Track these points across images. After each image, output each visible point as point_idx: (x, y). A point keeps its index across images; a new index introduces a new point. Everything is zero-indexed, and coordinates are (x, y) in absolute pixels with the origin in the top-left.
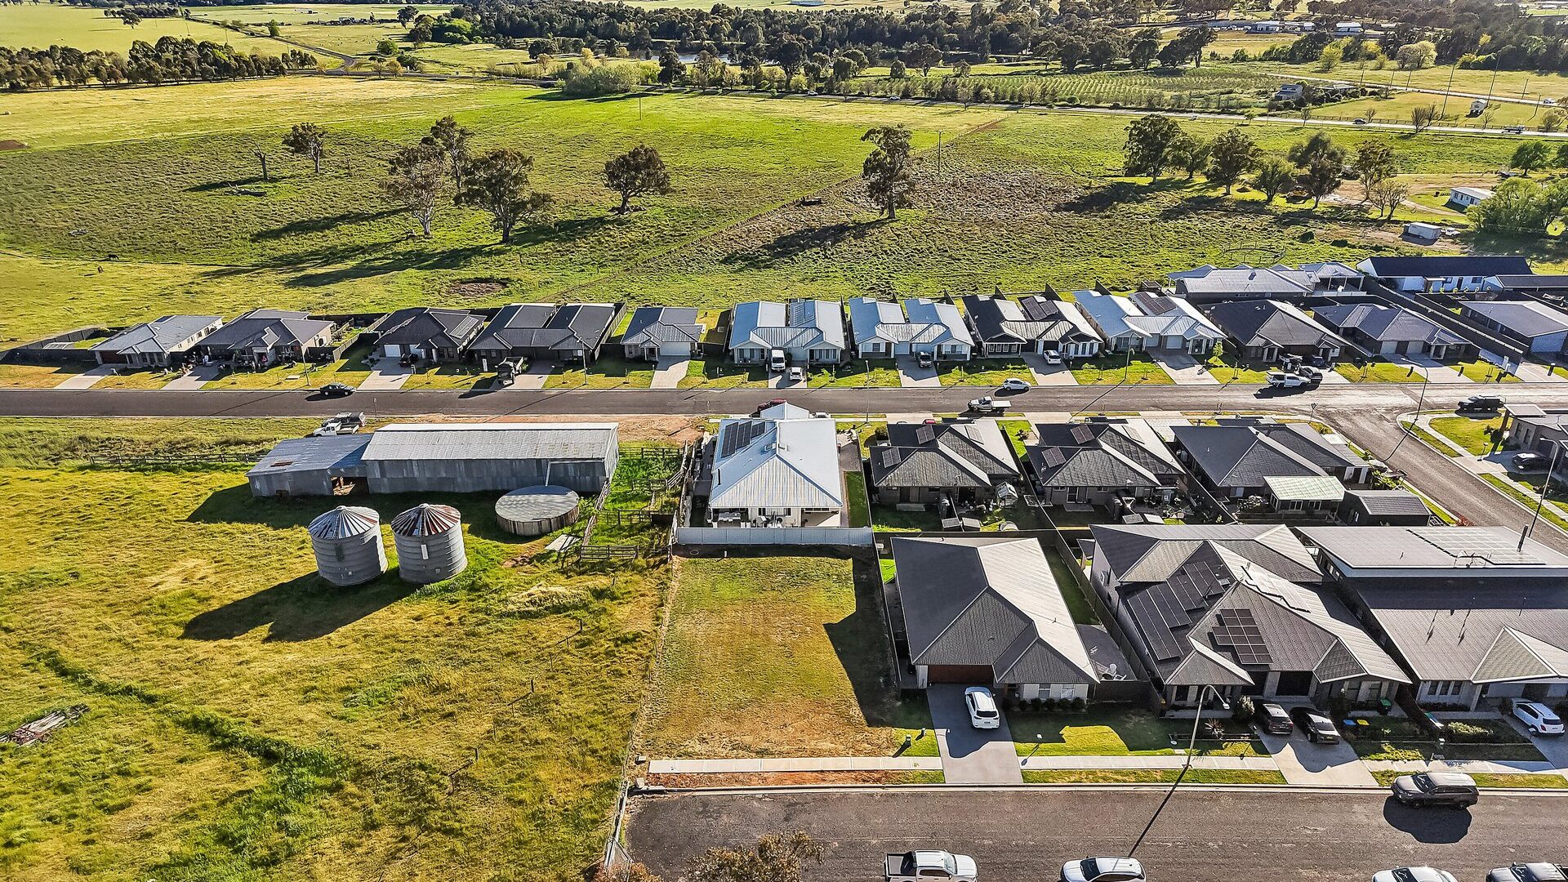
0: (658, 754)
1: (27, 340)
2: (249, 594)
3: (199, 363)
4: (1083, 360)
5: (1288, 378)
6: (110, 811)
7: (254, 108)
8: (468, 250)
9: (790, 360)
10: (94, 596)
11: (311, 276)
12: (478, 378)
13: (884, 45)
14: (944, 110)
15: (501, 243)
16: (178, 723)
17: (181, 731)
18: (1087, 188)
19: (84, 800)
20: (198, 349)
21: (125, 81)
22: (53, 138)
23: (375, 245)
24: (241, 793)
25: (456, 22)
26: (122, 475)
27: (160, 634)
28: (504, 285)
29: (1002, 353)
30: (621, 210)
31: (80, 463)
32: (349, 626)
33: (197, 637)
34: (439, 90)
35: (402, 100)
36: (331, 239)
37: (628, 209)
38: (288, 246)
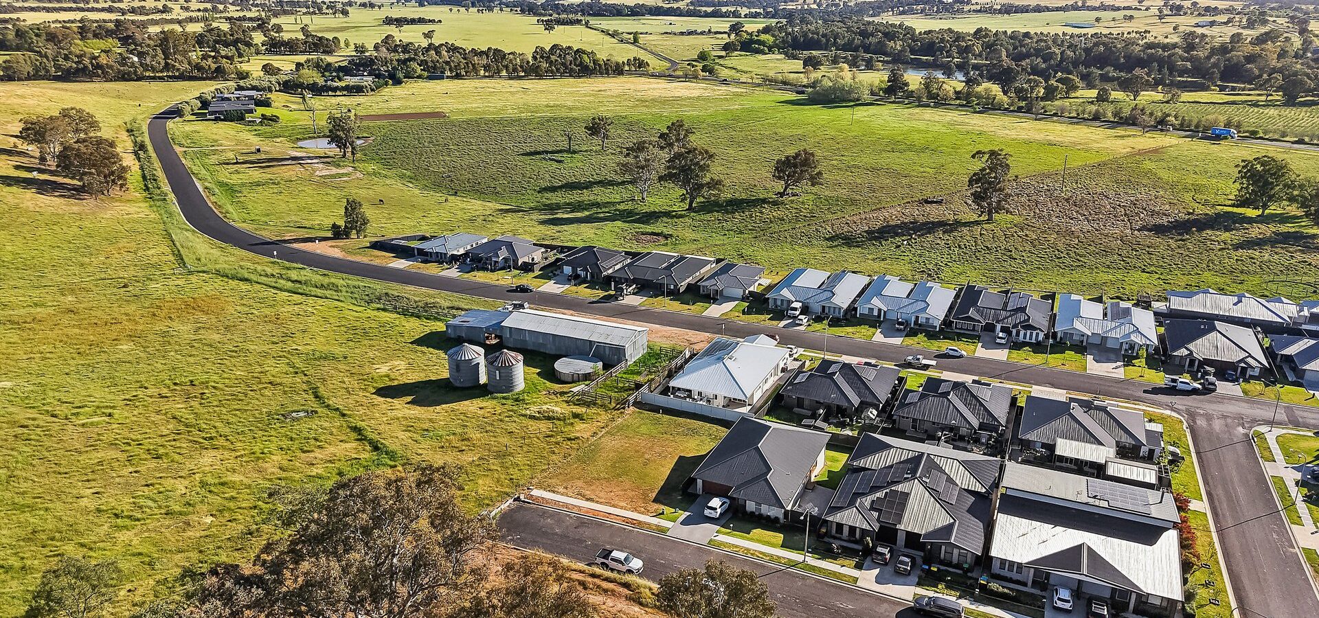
0: (540, 486)
1: (390, 235)
2: (414, 381)
3: (464, 262)
4: (1025, 344)
5: (1181, 382)
6: (304, 452)
7: (592, 98)
8: (662, 212)
9: (805, 310)
10: (348, 368)
11: (558, 219)
12: (606, 293)
13: (1115, 69)
14: (1123, 133)
15: (687, 210)
16: (349, 427)
17: (348, 430)
18: (1189, 214)
19: (296, 445)
20: (466, 254)
21: (523, 74)
22: (462, 112)
23: (608, 203)
24: (356, 458)
25: (763, 37)
26: (396, 316)
27: (365, 390)
28: (667, 238)
29: (967, 330)
30: (782, 195)
31: (379, 306)
32: (448, 405)
33: (379, 395)
34: (720, 92)
35: (690, 98)
36: (586, 196)
37: (787, 194)
38: (555, 198)
